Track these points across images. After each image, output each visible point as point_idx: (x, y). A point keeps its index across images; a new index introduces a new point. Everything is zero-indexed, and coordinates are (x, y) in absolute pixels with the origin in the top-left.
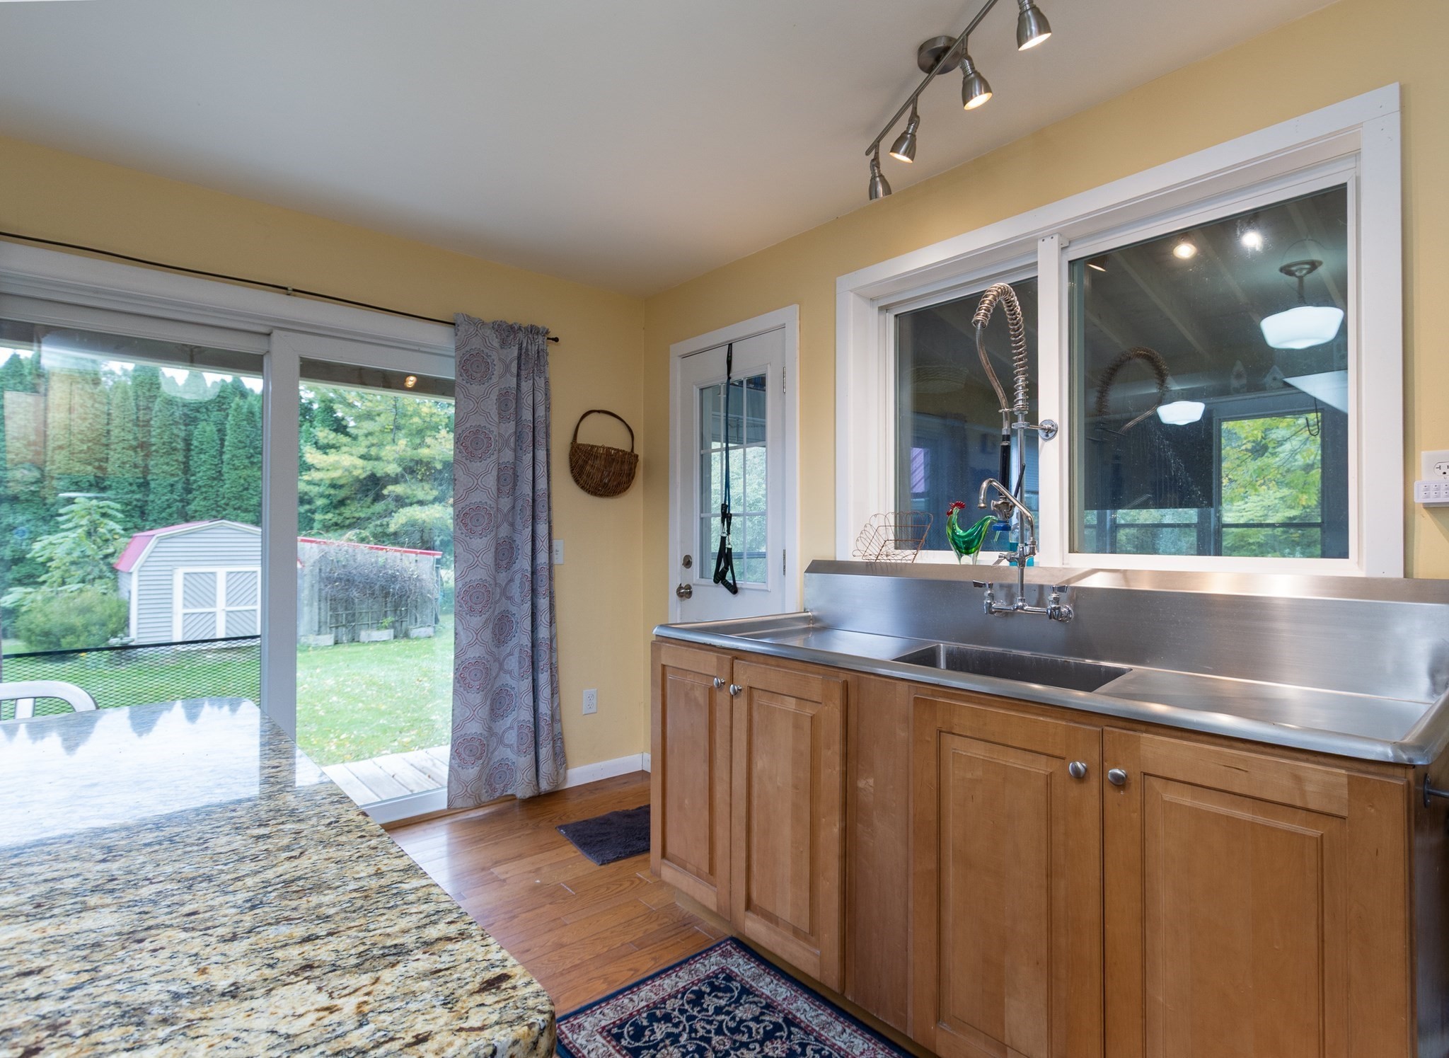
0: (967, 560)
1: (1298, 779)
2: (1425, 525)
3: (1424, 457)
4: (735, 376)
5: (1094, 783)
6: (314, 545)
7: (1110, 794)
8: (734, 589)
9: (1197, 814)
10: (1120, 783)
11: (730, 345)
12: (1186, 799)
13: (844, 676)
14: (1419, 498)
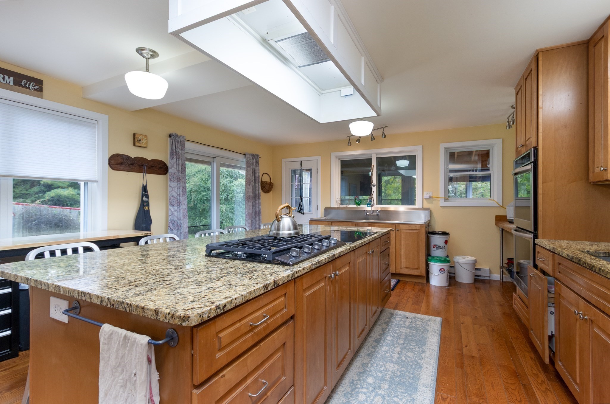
0: (358, 206)
1: (416, 227)
2: (425, 201)
3: (425, 193)
4: (302, 168)
5: (395, 231)
6: (20, 205)
7: (397, 232)
8: (303, 214)
9: (406, 232)
10: (398, 230)
11: (301, 161)
12: (405, 231)
13: (355, 223)
14: (424, 198)
